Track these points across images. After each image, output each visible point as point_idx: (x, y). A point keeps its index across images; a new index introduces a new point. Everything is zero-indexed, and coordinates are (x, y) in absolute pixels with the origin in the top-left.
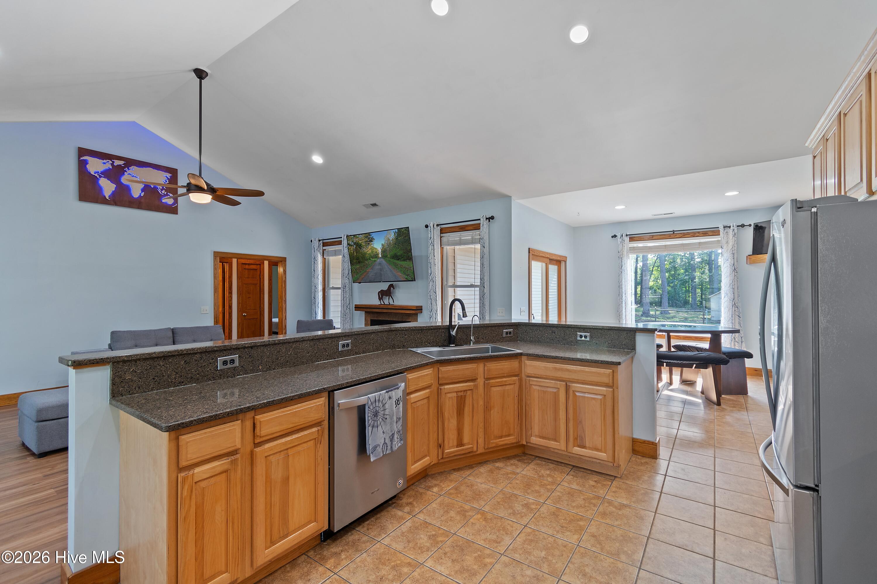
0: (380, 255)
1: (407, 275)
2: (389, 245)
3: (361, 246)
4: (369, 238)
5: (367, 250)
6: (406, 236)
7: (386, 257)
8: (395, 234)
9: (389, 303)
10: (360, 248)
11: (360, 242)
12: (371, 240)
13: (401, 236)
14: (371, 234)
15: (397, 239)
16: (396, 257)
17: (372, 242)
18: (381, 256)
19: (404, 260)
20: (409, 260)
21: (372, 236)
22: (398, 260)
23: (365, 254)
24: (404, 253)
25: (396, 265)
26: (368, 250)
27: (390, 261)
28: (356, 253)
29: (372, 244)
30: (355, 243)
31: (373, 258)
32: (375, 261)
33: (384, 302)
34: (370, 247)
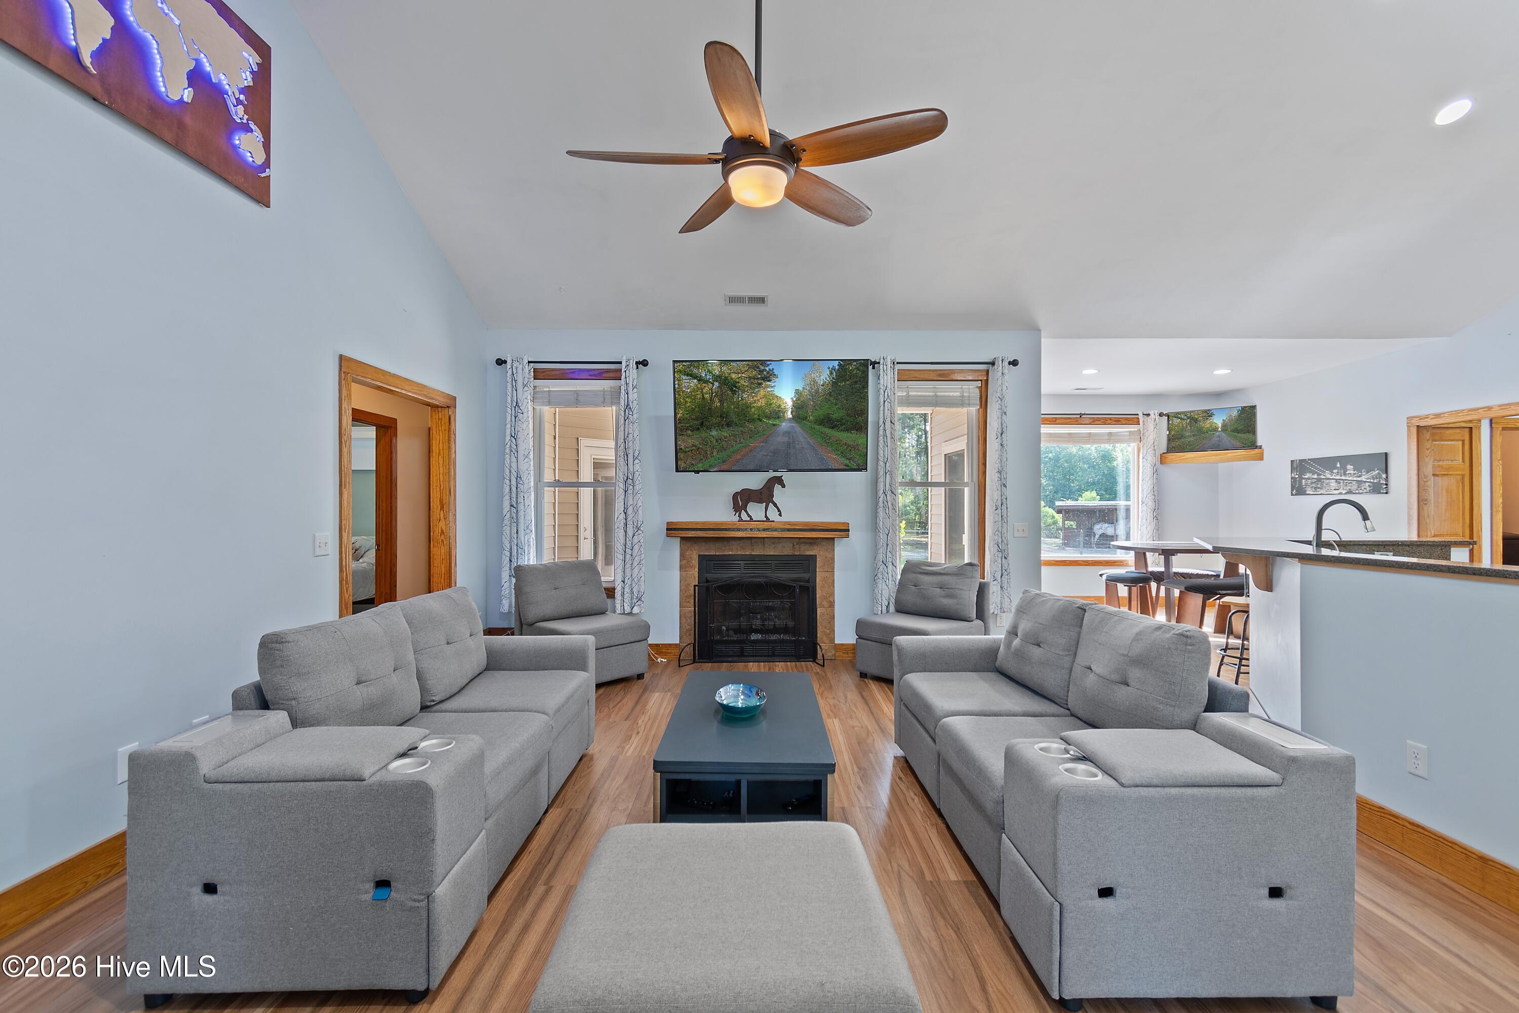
0: (789, 413)
1: (849, 459)
2: (815, 394)
3: (735, 387)
4: (761, 372)
5: (757, 400)
6: (856, 382)
7: (805, 418)
8: (831, 373)
9: (766, 516)
10: (731, 390)
11: (734, 376)
12: (768, 377)
13: (845, 380)
14: (768, 363)
15: (834, 384)
16: (828, 422)
17: (770, 381)
18: (791, 416)
19: (848, 430)
20: (857, 430)
21: (771, 367)
22: (833, 428)
23: (748, 406)
24: (848, 415)
25: (826, 439)
26: (755, 398)
27: (812, 428)
28: (720, 401)
29: (768, 386)
30: (719, 376)
31: (769, 418)
32: (774, 425)
33: (749, 516)
34: (762, 393)
